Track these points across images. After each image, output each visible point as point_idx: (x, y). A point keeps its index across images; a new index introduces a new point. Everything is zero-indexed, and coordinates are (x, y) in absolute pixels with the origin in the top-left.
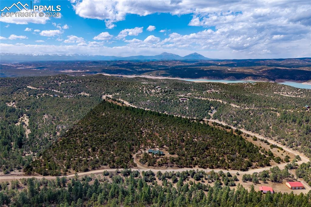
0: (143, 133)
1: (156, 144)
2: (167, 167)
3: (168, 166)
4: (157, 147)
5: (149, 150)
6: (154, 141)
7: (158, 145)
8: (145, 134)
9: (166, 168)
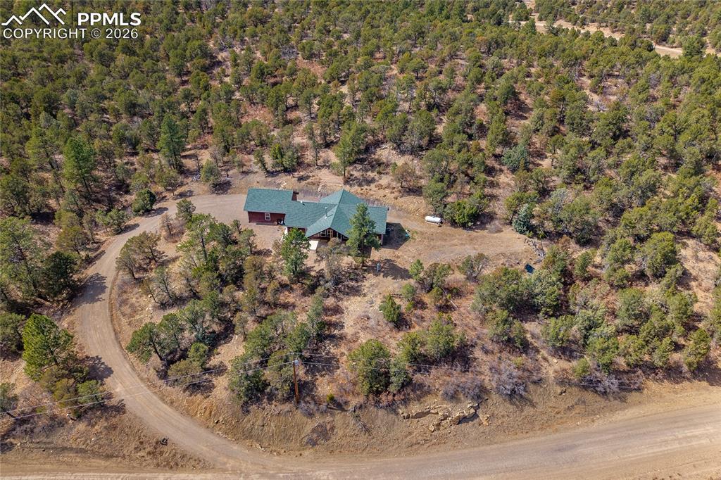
0: (219, 63)
1: (312, 136)
2: (466, 407)
3: (481, 395)
4: (327, 165)
5: (253, 195)
6: (292, 115)
7: (328, 145)
8: (230, 71)
9: (462, 420)
